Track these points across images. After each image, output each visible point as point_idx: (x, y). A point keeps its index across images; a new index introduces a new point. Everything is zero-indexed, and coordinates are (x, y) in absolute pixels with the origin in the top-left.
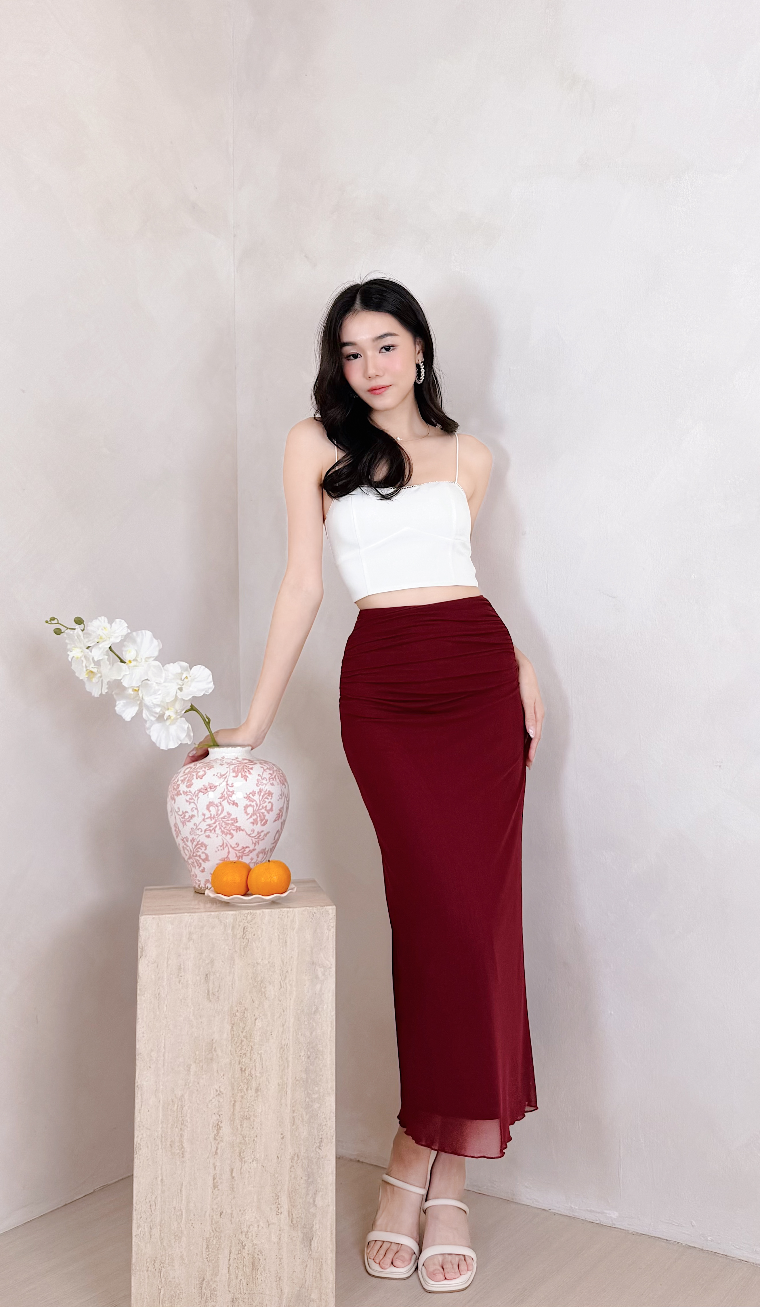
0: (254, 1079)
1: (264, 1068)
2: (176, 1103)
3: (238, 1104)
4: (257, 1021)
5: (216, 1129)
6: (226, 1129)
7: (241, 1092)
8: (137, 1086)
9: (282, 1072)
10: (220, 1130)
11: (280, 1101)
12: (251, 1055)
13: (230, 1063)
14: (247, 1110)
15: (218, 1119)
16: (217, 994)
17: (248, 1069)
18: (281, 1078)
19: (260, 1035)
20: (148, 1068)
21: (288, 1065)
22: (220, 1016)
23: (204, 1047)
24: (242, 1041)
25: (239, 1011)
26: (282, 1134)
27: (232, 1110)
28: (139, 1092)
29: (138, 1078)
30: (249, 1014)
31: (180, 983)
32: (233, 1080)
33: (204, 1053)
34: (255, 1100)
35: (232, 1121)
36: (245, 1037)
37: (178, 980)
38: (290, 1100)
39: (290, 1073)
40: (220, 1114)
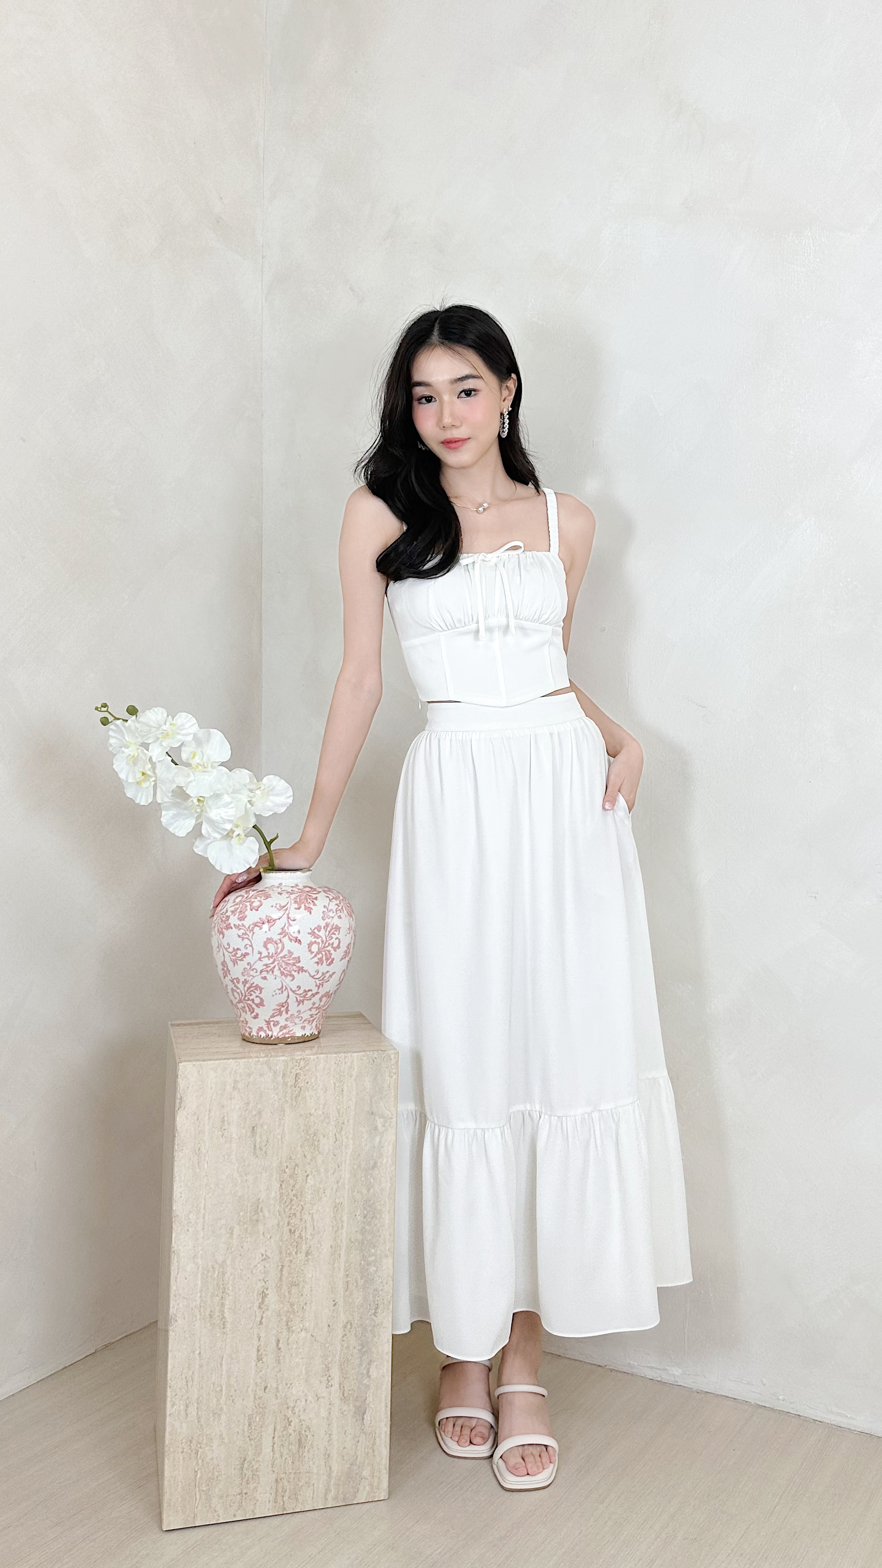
0: (304, 1242)
1: (315, 1229)
2: (217, 1269)
3: (285, 1270)
4: (309, 1177)
5: (261, 1297)
6: (272, 1298)
7: (290, 1256)
8: (174, 1252)
9: (335, 1233)
10: (266, 1297)
11: (333, 1264)
12: (301, 1216)
13: (278, 1225)
14: (296, 1275)
15: (263, 1287)
16: (264, 1149)
17: (298, 1231)
18: (335, 1240)
19: (312, 1193)
20: (186, 1231)
21: (342, 1226)
22: (268, 1174)
23: (249, 1207)
24: (292, 1200)
25: (289, 1166)
26: (334, 1301)
27: (279, 1276)
28: (175, 1258)
29: (175, 1242)
30: (300, 1171)
31: (224, 1137)
32: (281, 1243)
33: (248, 1214)
34: (305, 1264)
35: (279, 1288)
36: (294, 1195)
37: (220, 1133)
38: (343, 1264)
39: (344, 1234)
40: (265, 1280)
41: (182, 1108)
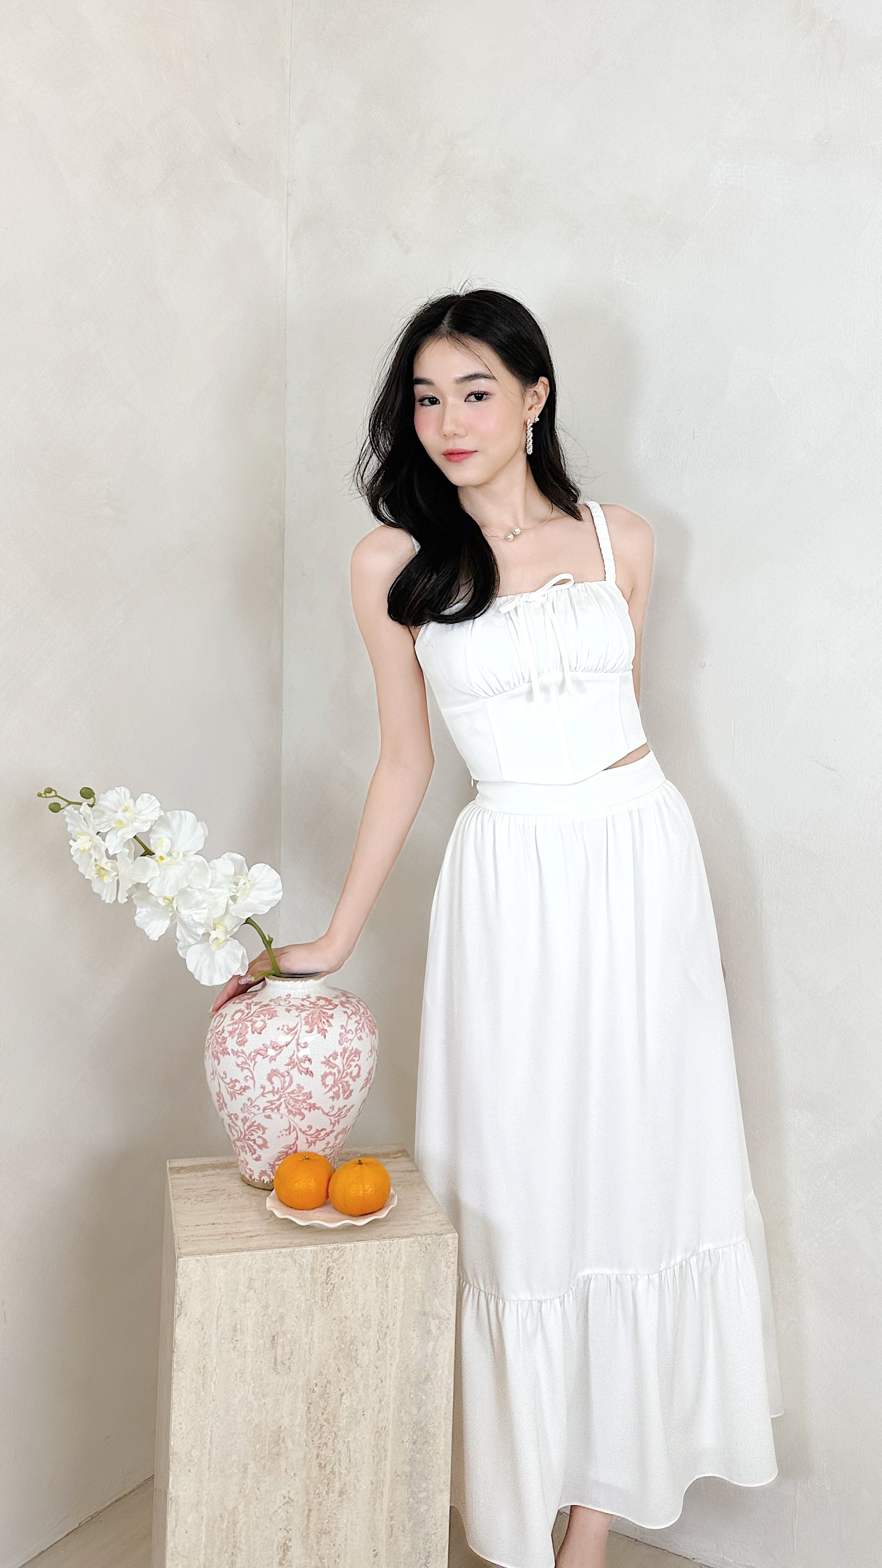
0: (337, 1478)
1: (351, 1461)
2: (226, 1518)
3: (314, 1514)
4: (344, 1397)
5: (283, 1550)
6: (296, 1550)
7: (319, 1497)
8: (171, 1499)
9: (377, 1465)
10: (289, 1551)
11: (374, 1505)
12: (334, 1445)
13: (305, 1458)
14: (327, 1521)
15: (285, 1537)
16: (287, 1363)
17: (330, 1464)
18: (376, 1474)
19: (348, 1416)
20: (187, 1472)
21: (386, 1455)
22: (291, 1395)
23: (267, 1437)
24: (322, 1426)
25: (319, 1384)
26: (374, 1551)
27: (305, 1522)
28: (173, 1507)
29: (173, 1487)
30: (332, 1388)
31: (235, 1350)
32: (308, 1481)
33: (267, 1447)
34: (338, 1507)
35: (305, 1537)
36: (326, 1420)
37: (232, 1345)
38: (386, 1503)
39: (388, 1466)
40: (288, 1529)
41: (183, 1315)
